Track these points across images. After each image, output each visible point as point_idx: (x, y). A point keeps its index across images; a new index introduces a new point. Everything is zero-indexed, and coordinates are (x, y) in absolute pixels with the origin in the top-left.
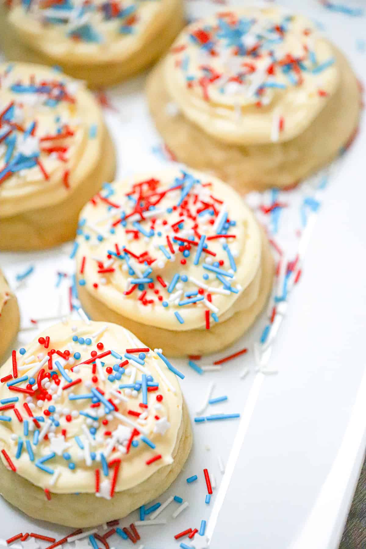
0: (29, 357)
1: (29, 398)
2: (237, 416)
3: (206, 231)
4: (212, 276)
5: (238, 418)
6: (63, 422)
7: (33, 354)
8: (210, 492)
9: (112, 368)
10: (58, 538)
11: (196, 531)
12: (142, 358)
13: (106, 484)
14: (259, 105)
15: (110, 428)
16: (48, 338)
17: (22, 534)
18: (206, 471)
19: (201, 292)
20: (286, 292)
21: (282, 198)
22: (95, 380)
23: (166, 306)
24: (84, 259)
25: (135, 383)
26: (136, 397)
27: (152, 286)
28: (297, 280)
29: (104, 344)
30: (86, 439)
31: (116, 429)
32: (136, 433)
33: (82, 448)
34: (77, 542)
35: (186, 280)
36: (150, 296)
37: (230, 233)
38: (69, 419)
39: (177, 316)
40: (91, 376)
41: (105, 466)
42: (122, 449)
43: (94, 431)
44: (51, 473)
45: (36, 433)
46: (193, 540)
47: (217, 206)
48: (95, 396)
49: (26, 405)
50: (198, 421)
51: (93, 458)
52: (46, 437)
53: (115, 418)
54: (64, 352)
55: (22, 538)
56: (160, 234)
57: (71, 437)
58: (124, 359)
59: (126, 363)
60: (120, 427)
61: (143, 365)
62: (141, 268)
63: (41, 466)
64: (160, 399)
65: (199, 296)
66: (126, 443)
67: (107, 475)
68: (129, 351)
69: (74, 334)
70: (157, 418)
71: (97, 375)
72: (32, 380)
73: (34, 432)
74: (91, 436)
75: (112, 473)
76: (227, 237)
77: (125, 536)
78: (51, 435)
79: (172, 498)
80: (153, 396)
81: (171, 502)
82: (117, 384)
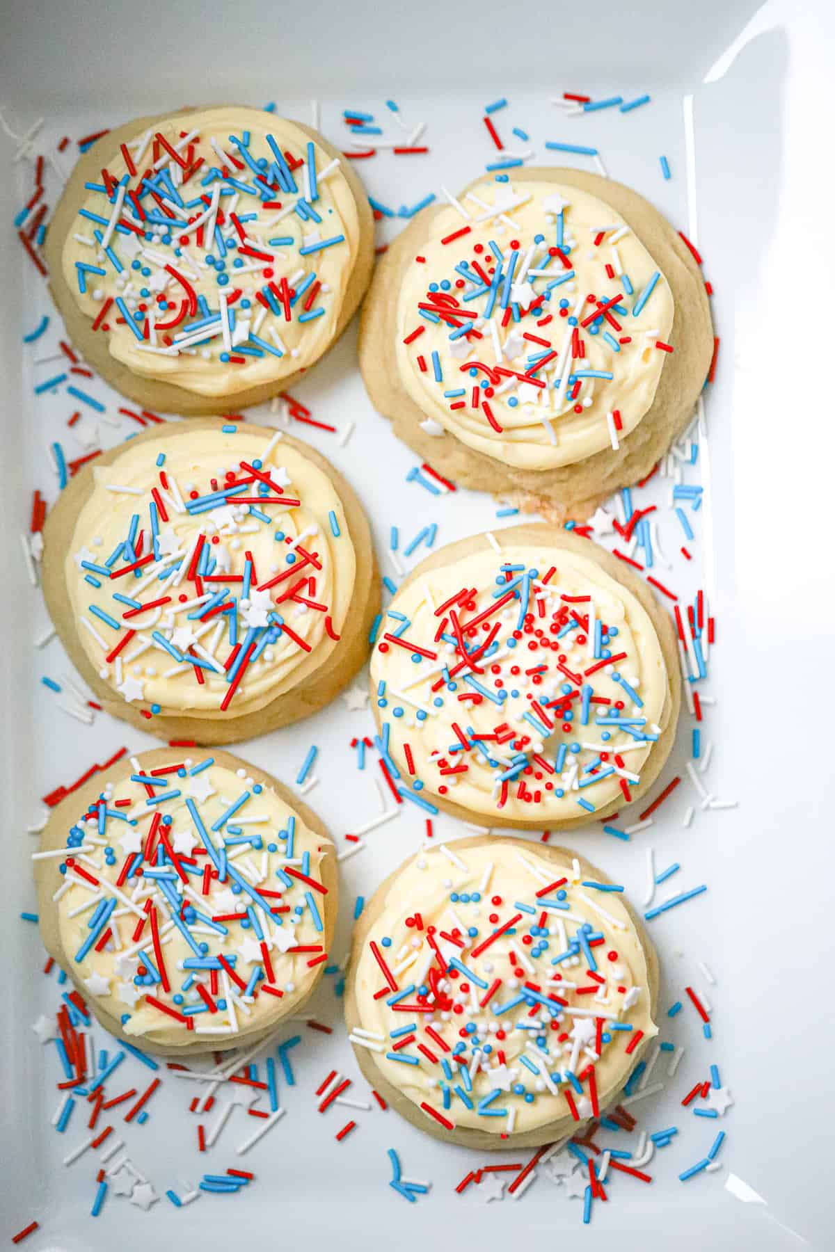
0: (400, 948)
1: (428, 1016)
2: (703, 890)
3: (581, 663)
4: (613, 731)
5: (706, 891)
6: (493, 1042)
7: (404, 943)
8: (706, 1018)
9: (530, 934)
10: (525, 1160)
11: (708, 1085)
12: (563, 897)
13: (583, 1104)
14: (578, 409)
15: (564, 1029)
16: (418, 916)
17: (471, 1173)
18: (689, 991)
19: (604, 757)
20: (703, 665)
21: (641, 500)
22: (520, 973)
23: (562, 794)
24: (407, 747)
25: (570, 944)
26: (580, 964)
27: (528, 770)
28: (711, 639)
29: (500, 895)
30: (537, 1057)
31: (572, 1027)
32: (600, 1022)
33: (538, 1073)
34: (552, 1159)
35: (579, 750)
36: (533, 785)
37: (615, 652)
38: (501, 1035)
39: (583, 803)
40: (512, 969)
41: (575, 1082)
42: (591, 1053)
43: (541, 1041)
44: (504, 1115)
45: (464, 1070)
46: (709, 1098)
47: (579, 608)
48: (527, 996)
49: (429, 1030)
50: (650, 918)
51: (557, 1081)
52: (479, 1070)
53: (566, 1015)
54: (453, 933)
55: (475, 1177)
56: (516, 695)
57: (514, 1059)
58: (540, 910)
59: (545, 916)
60: (577, 1022)
61: (567, 909)
62: (503, 752)
63: (484, 1111)
64: (613, 957)
65: (605, 765)
66: (593, 1041)
67: (581, 1092)
68: (540, 894)
69: (449, 892)
70: (622, 990)
71: (520, 966)
72: (423, 990)
73: (460, 1070)
74: (541, 1052)
75: (586, 1086)
76: (611, 660)
77: (616, 1126)
78: (485, 1067)
79: (658, 1049)
80: (601, 953)
81: (660, 1053)
82: (547, 957)
